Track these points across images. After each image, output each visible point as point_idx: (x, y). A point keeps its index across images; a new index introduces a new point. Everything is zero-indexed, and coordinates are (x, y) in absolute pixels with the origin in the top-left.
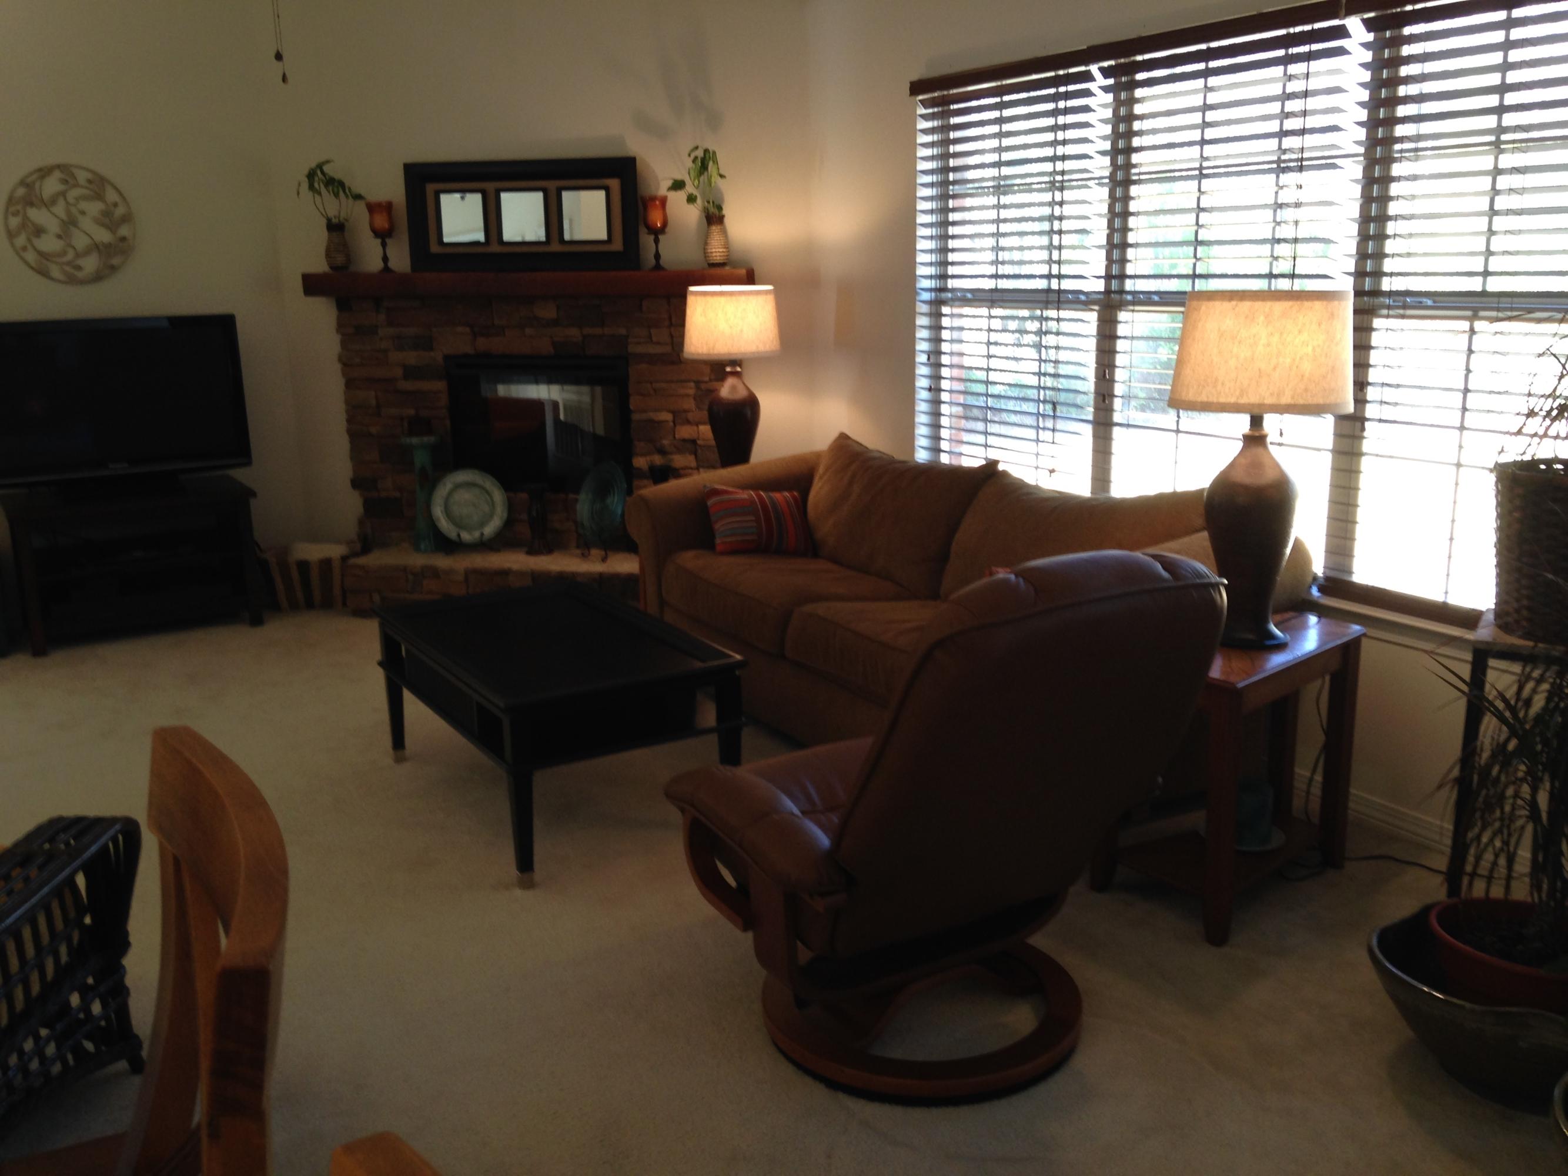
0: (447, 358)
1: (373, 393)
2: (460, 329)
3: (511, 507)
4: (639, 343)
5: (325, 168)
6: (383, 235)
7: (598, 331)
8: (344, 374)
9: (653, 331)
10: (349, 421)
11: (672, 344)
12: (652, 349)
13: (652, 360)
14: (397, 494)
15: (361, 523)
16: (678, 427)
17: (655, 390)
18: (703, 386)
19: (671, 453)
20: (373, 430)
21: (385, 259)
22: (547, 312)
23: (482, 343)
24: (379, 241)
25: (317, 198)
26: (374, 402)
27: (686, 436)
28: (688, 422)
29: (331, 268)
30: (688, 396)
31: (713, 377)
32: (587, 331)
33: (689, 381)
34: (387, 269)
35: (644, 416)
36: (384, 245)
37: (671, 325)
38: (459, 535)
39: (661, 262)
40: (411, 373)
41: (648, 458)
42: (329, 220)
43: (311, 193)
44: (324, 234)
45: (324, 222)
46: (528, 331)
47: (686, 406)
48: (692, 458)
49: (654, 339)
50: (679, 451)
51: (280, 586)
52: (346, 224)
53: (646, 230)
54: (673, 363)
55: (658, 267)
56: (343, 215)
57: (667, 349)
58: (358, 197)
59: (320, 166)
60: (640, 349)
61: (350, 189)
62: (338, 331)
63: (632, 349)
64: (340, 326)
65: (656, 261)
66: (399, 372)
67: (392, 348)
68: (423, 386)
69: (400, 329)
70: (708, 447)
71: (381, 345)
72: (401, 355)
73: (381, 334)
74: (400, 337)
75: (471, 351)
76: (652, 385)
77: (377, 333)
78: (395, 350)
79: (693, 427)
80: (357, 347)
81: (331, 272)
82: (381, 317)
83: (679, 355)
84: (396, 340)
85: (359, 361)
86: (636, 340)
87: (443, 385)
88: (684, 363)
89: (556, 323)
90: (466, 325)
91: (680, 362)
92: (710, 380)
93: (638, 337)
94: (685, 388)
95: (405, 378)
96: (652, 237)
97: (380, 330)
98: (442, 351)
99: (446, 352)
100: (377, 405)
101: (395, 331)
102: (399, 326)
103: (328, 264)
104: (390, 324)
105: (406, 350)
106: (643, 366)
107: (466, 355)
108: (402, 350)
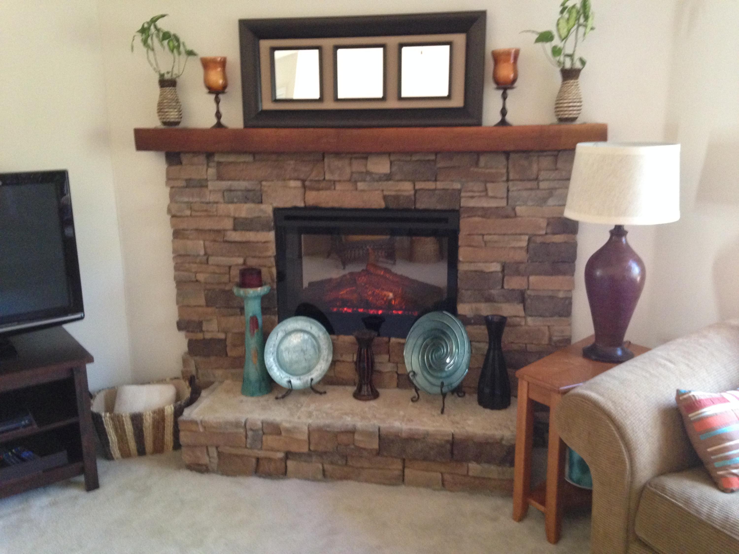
0: (276, 210)
1: (202, 242)
2: (293, 183)
3: (335, 349)
4: (472, 197)
5: (160, 23)
6: (214, 91)
7: (431, 185)
8: (173, 225)
9: (489, 185)
10: (177, 268)
11: (507, 198)
12: (484, 203)
13: (485, 213)
14: (222, 336)
15: (185, 362)
16: (507, 278)
17: (486, 243)
19: (500, 303)
20: (201, 277)
21: (218, 115)
22: (381, 167)
23: (312, 197)
24: (213, 97)
25: (151, 53)
26: (202, 252)
27: (517, 287)
28: (520, 273)
29: (165, 123)
30: (521, 248)
31: (549, 231)
32: (420, 185)
33: (523, 234)
34: (219, 125)
35: (472, 267)
36: (217, 101)
37: (508, 180)
38: (290, 382)
39: (508, 118)
40: (241, 224)
41: (474, 305)
42: (162, 76)
43: (145, 49)
44: (156, 90)
45: (156, 78)
46: (361, 185)
47: (518, 258)
48: (520, 307)
49: (490, 194)
50: (508, 300)
51: (112, 437)
52: (177, 80)
53: (494, 86)
54: (507, 217)
55: (503, 123)
56: (176, 71)
57: (503, 203)
58: (191, 53)
59: (154, 21)
60: (472, 203)
61: (183, 44)
62: (167, 184)
63: (464, 203)
64: (169, 179)
65: (502, 118)
66: (228, 224)
67: (221, 200)
68: (251, 236)
69: (230, 182)
70: (538, 298)
71: (211, 198)
72: (231, 207)
73: (210, 188)
74: (230, 190)
75: (302, 205)
76: (483, 238)
77: (207, 186)
78: (225, 202)
79: (525, 279)
80: (186, 199)
81: (162, 127)
82: (212, 171)
83: (514, 209)
84: (225, 193)
85: (188, 212)
86: (470, 194)
87: (271, 236)
88: (520, 217)
89: (388, 177)
90: (297, 179)
91: (516, 216)
92: (546, 234)
93: (472, 191)
94: (520, 240)
95: (235, 229)
96: (501, 92)
97: (209, 183)
98: (271, 204)
99: (275, 205)
100: (206, 254)
101: (225, 184)
102: (229, 180)
103: (160, 119)
104: (220, 177)
105: (236, 203)
106: (477, 219)
107: (296, 208)
108: (232, 202)
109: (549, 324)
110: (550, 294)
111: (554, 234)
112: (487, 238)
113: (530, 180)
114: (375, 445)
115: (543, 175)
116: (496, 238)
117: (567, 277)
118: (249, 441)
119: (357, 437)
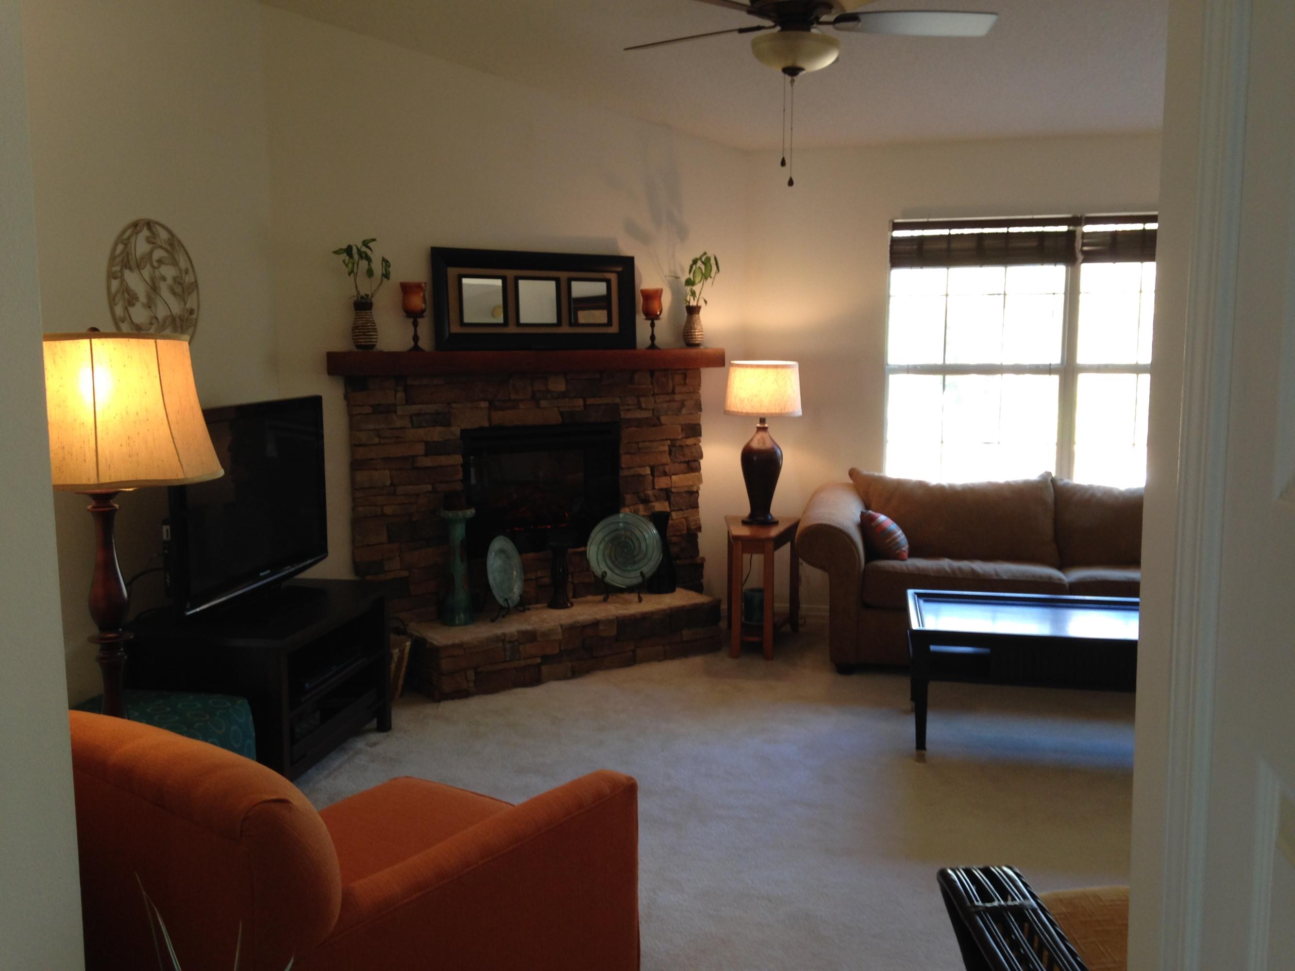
0: (463, 431)
1: (388, 472)
2: (480, 404)
4: (629, 410)
6: (413, 315)
7: (597, 401)
9: (642, 399)
11: (653, 409)
12: (638, 415)
13: (639, 423)
16: (656, 479)
17: (640, 449)
18: (678, 443)
19: (652, 502)
20: (388, 510)
21: (416, 339)
22: (558, 385)
23: (498, 417)
24: (411, 321)
26: (388, 483)
27: (664, 486)
28: (665, 474)
29: (358, 347)
30: (665, 451)
31: (685, 435)
32: (590, 401)
33: (667, 439)
34: (416, 348)
35: (631, 472)
36: (415, 325)
37: (654, 394)
39: (657, 342)
40: (432, 449)
41: (633, 508)
46: (543, 403)
47: (664, 461)
48: (667, 503)
49: (644, 406)
50: (658, 499)
52: (373, 302)
53: (643, 317)
54: (655, 425)
55: (653, 346)
57: (652, 414)
59: (366, 244)
60: (629, 416)
63: (623, 415)
64: (355, 405)
65: (652, 341)
66: (420, 449)
67: (410, 426)
68: (443, 460)
69: (420, 406)
70: (678, 493)
71: (398, 423)
72: (421, 431)
73: (399, 412)
74: (418, 415)
75: (486, 424)
76: (638, 445)
77: (395, 412)
78: (413, 427)
79: (668, 478)
80: (371, 427)
81: (355, 350)
82: (401, 395)
83: (659, 419)
84: (414, 418)
85: (377, 440)
86: (627, 407)
87: (457, 459)
88: (664, 425)
89: (563, 395)
90: (484, 400)
91: (661, 424)
92: (682, 438)
93: (628, 405)
94: (664, 445)
95: (426, 455)
96: (649, 322)
97: (399, 408)
98: (459, 426)
99: (463, 427)
100: (392, 484)
101: (415, 408)
102: (420, 404)
103: (354, 342)
104: (408, 401)
105: (425, 427)
106: (634, 429)
107: (482, 429)
108: (421, 427)
109: (685, 516)
110: (686, 489)
111: (687, 438)
112: (641, 445)
113: (668, 394)
114: (614, 632)
115: (678, 389)
116: (648, 444)
117: (697, 474)
118: (508, 653)
119: (601, 627)
